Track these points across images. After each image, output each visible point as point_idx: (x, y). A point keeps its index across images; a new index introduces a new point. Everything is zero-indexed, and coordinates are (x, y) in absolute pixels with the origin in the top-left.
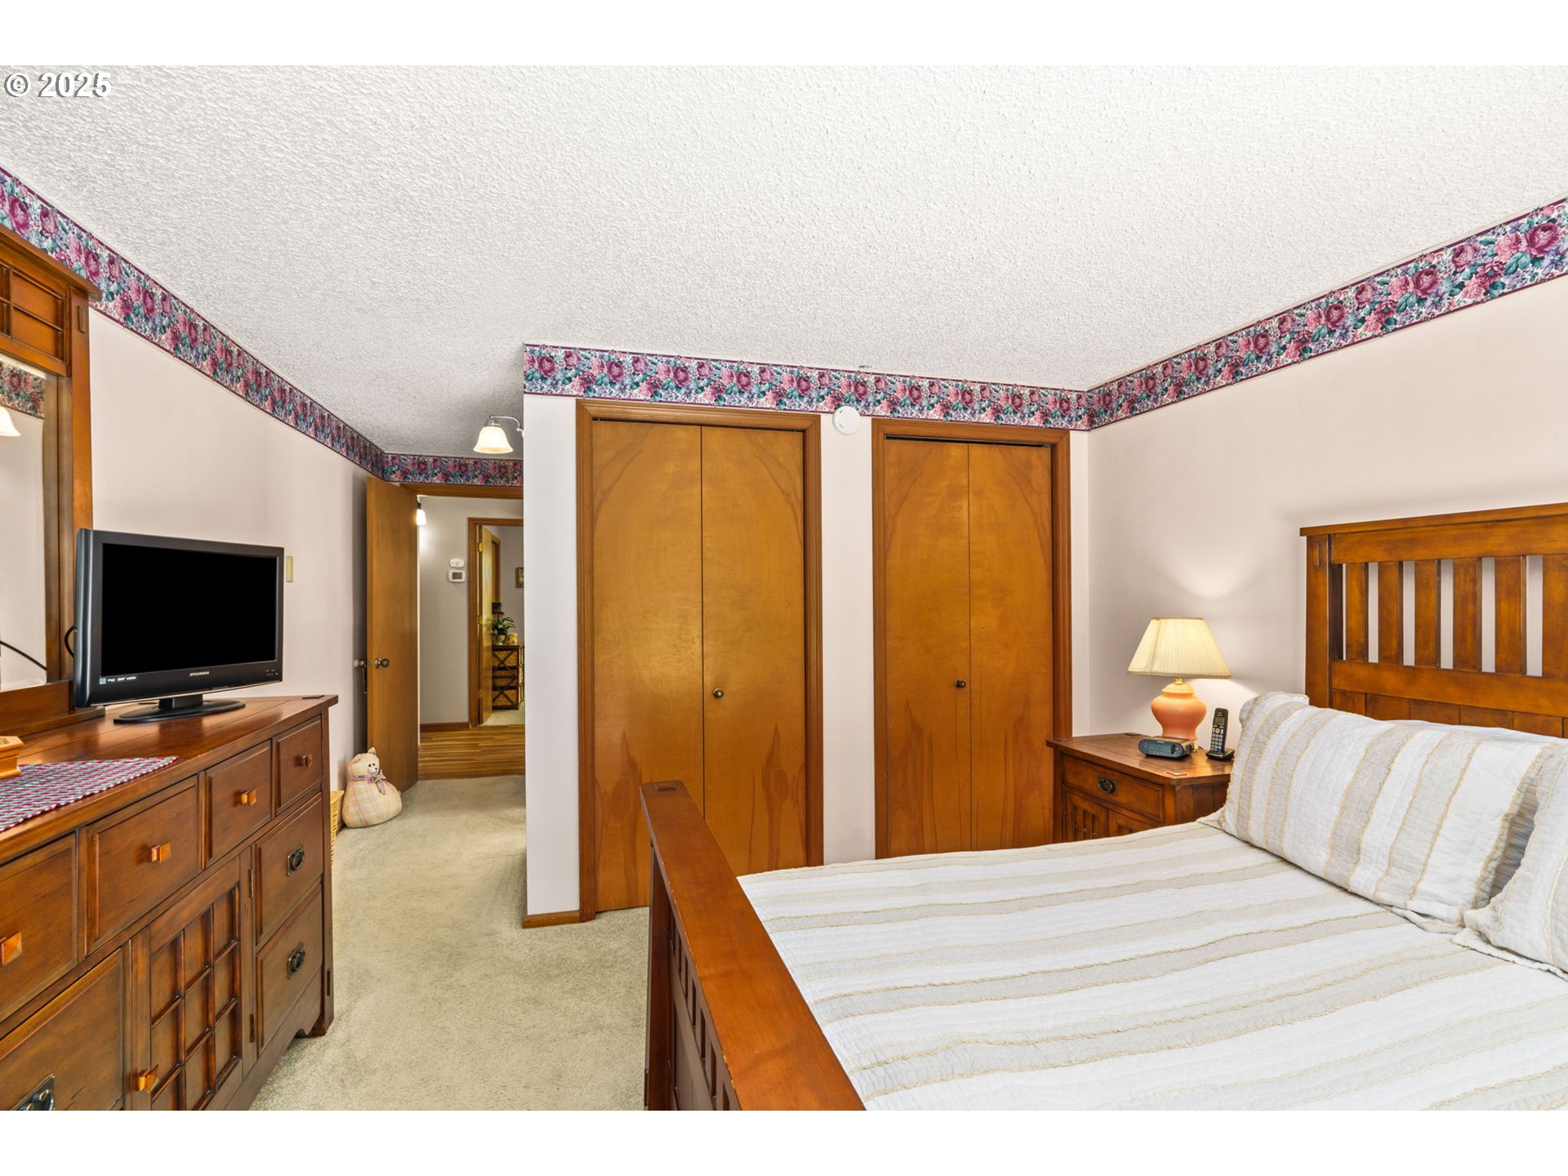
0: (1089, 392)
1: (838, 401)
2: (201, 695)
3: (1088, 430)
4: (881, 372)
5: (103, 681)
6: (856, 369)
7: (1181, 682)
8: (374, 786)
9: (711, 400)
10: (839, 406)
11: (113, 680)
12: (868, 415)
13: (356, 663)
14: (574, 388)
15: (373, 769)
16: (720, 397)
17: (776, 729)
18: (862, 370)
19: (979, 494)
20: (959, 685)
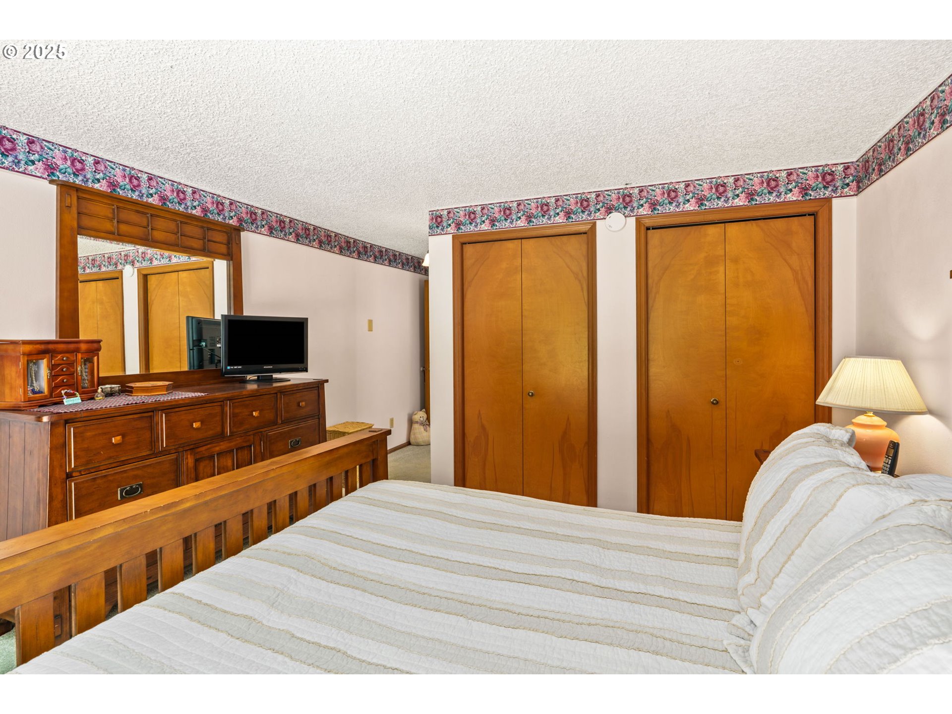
0: (857, 161)
1: (609, 210)
2: (272, 375)
3: (856, 195)
4: (644, 185)
5: (229, 368)
6: (624, 187)
7: (872, 414)
8: (422, 427)
9: (525, 223)
10: (610, 213)
11: (232, 368)
12: (633, 216)
13: (422, 369)
14: (452, 230)
15: (422, 419)
16: (530, 221)
17: (568, 419)
18: (628, 186)
19: (736, 260)
20: (716, 403)
